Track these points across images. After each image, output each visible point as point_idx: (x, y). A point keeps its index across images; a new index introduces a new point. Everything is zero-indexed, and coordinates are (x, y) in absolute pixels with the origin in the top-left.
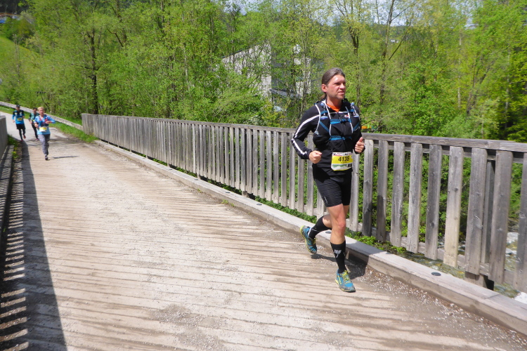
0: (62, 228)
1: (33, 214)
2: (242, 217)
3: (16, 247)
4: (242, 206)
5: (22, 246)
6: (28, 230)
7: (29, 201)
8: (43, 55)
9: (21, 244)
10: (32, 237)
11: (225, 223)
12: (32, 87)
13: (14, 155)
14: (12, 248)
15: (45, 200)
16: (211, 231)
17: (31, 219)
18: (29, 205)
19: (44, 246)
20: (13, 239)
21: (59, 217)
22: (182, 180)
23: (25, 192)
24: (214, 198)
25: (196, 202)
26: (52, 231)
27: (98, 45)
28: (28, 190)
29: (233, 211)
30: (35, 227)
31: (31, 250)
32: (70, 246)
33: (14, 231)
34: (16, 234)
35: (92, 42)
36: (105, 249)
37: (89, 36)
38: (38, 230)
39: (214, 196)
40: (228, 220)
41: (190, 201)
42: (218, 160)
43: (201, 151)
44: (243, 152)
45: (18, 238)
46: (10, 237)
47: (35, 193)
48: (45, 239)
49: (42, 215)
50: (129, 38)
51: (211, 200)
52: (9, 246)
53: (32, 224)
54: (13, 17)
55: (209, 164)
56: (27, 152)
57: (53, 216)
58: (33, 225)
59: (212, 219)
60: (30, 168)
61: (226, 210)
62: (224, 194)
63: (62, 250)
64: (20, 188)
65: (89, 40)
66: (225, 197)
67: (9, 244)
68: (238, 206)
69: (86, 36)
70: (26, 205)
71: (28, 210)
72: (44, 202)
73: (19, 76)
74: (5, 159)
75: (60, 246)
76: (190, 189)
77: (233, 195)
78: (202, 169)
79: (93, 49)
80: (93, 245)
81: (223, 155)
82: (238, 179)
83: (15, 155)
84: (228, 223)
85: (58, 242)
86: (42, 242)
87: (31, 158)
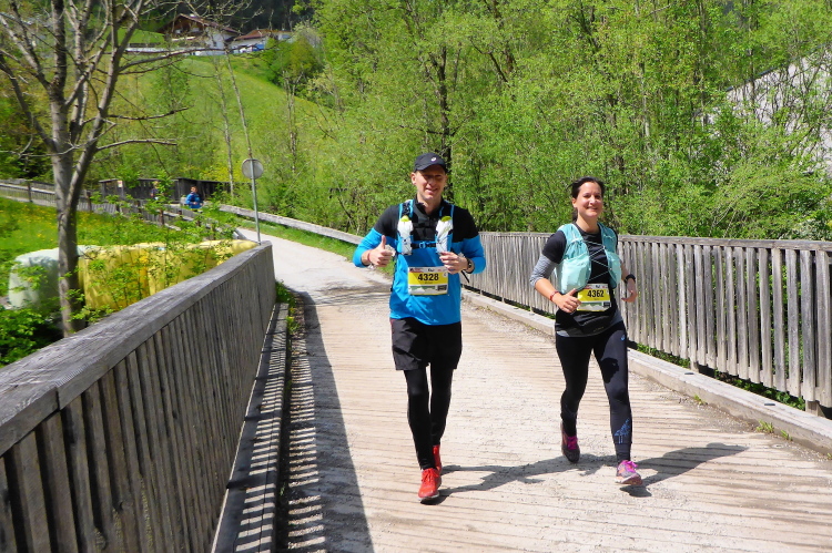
0: (401, 486)
1: (337, 453)
2: (811, 464)
3: (307, 531)
4: (809, 438)
5: (321, 527)
6: (329, 492)
7: (328, 425)
8: (342, 110)
9: (318, 523)
10: (340, 508)
11: (772, 478)
12: (319, 180)
13: (290, 324)
14: (299, 533)
15: (360, 423)
16: (743, 500)
17: (333, 465)
18: (327, 432)
19: (366, 529)
20: (301, 511)
21: (392, 462)
22: (654, 376)
23: (318, 405)
24: (736, 419)
25: (695, 427)
26: (381, 494)
27: (454, 83)
28: (324, 400)
29: (788, 450)
30: (344, 485)
31: (340, 539)
32: (421, 531)
33: (301, 493)
34: (306, 500)
35: (442, 75)
36: (500, 540)
37: (435, 64)
38: (349, 490)
39: (735, 413)
40: (779, 471)
41: (680, 426)
42: (743, 328)
43: (700, 307)
44: (806, 306)
45: (309, 509)
46: (294, 507)
47: (338, 407)
48: (368, 513)
49: (358, 456)
50: (520, 61)
51: (729, 422)
52: (294, 528)
53: (337, 476)
54: (280, 38)
55: (721, 338)
56: (316, 316)
57: (380, 460)
58: (338, 479)
59: (738, 469)
60: (323, 351)
61: (770, 446)
62: (762, 408)
63: (405, 539)
64: (306, 396)
65: (435, 73)
66: (764, 414)
67: (294, 522)
68: (800, 437)
69: (429, 65)
70: (323, 433)
71: (326, 444)
72: (358, 428)
73: (295, 158)
74: (272, 333)
75: (401, 529)
76: (676, 396)
77: (783, 411)
78: (702, 348)
79: (443, 90)
80: (471, 529)
81: (754, 313)
82: (797, 372)
83: (293, 324)
84: (781, 479)
85: (395, 521)
86: (361, 518)
87: (323, 329)
